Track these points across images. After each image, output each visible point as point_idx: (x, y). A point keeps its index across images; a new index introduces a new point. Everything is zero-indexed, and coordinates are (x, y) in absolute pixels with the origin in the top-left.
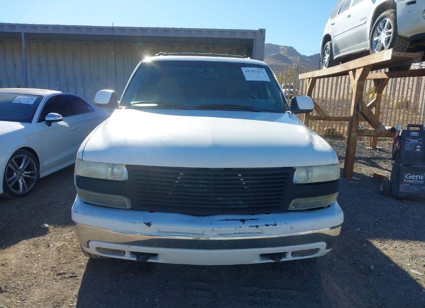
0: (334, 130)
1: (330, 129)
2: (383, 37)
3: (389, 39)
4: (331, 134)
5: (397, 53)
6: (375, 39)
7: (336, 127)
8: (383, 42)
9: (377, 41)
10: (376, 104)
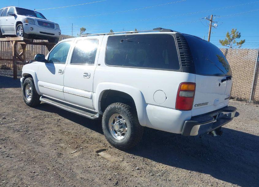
0: (5, 65)
1: (3, 66)
2: (20, 32)
3: (22, 33)
4: (4, 67)
5: (25, 39)
6: (18, 32)
7: (6, 64)
8: (20, 34)
9: (18, 33)
10: (23, 54)
